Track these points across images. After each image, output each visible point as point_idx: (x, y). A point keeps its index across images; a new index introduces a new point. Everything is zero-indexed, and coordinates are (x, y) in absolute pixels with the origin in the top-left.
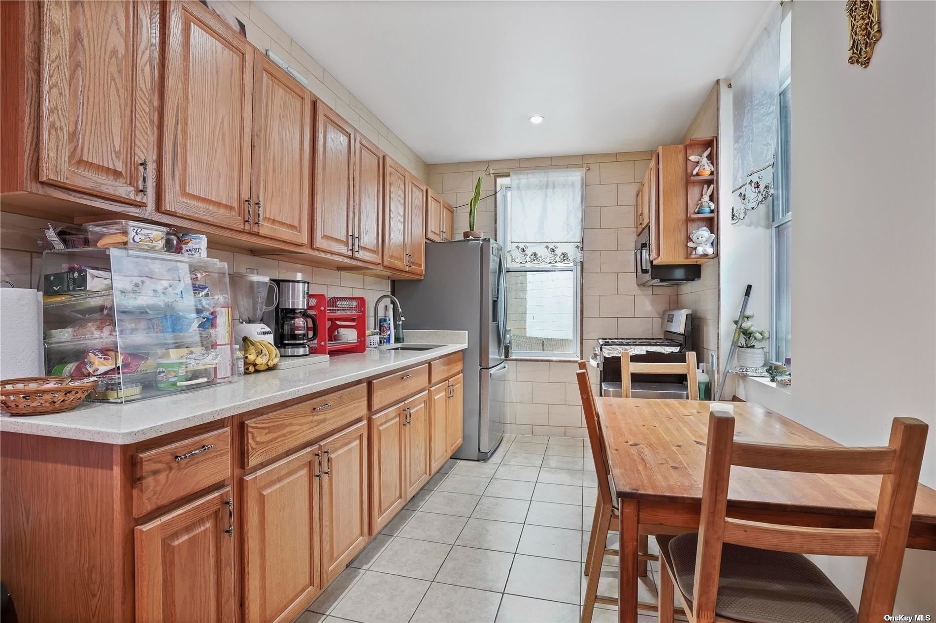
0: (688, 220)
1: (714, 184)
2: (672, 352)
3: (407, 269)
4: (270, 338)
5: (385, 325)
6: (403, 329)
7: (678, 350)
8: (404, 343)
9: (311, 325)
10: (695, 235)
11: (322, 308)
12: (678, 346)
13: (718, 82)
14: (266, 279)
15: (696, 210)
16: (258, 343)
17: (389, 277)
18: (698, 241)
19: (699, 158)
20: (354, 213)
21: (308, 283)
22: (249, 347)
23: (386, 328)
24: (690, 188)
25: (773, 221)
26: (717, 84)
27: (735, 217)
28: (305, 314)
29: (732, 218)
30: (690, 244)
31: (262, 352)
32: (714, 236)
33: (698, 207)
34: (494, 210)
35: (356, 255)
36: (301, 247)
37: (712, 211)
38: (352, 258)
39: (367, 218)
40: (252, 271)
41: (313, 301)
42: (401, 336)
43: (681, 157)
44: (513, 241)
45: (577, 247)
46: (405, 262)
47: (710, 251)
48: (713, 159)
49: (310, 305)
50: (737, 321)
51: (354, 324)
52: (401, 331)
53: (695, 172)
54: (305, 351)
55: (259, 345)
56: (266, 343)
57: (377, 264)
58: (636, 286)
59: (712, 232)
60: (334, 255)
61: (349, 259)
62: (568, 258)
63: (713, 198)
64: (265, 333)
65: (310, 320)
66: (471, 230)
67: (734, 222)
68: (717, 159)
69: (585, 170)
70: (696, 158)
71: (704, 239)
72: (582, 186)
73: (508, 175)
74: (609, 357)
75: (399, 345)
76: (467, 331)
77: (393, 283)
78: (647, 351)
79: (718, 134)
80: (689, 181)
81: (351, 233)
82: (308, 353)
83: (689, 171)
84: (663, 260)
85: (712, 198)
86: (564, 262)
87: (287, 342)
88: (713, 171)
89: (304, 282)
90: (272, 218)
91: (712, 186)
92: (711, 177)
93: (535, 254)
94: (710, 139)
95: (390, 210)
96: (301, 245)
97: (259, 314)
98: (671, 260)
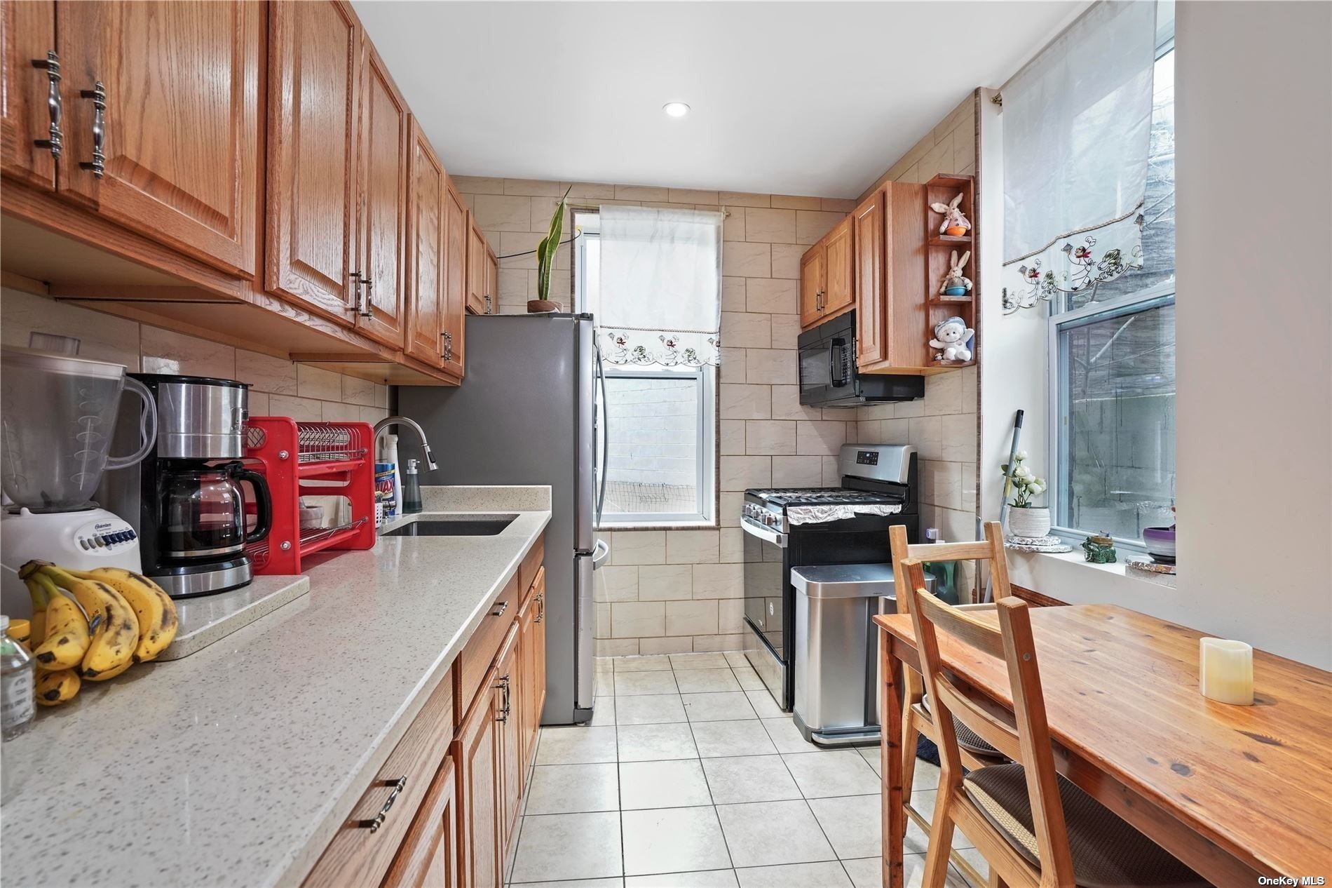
0: (929, 304)
1: (970, 250)
2: (892, 513)
3: (442, 364)
4: (129, 555)
5: (385, 478)
6: (419, 484)
7: (900, 510)
8: (423, 513)
9: (251, 498)
10: (944, 329)
11: (284, 454)
12: (899, 503)
13: (977, 92)
14: (113, 371)
15: (943, 289)
16: (90, 583)
17: (386, 381)
18: (947, 338)
19: (947, 207)
20: (358, 222)
21: (245, 387)
22: (49, 596)
23: (387, 483)
24: (931, 253)
25: (1051, 315)
26: (976, 95)
27: (1008, 305)
28: (233, 470)
29: (1004, 305)
30: (934, 343)
31: (110, 618)
32: (972, 331)
33: (945, 284)
34: (570, 268)
35: (363, 323)
36: (236, 283)
37: (967, 293)
38: (350, 329)
39: (381, 242)
40: (57, 341)
41: (255, 434)
42: (417, 500)
43: (918, 204)
44: (603, 325)
45: (711, 341)
46: (440, 349)
47: (968, 355)
48: (970, 210)
49: (251, 445)
50: (1007, 466)
51: (346, 484)
52: (416, 487)
53: (943, 229)
54: (240, 575)
55: (96, 588)
56: (121, 578)
57: (393, 349)
58: (799, 405)
59: (968, 326)
60: (315, 318)
61: (345, 332)
62: (695, 359)
63: (972, 271)
64: (110, 540)
65: (248, 486)
66: (541, 298)
67: (1008, 311)
68: (976, 211)
69: (723, 216)
70: (941, 207)
71: (958, 336)
72: (718, 242)
73: (595, 210)
74: (800, 524)
75: (413, 517)
76: (550, 486)
77: (395, 392)
78: (855, 514)
79: (977, 173)
80: (932, 240)
81: (352, 270)
82: (248, 578)
83: (931, 226)
84: (893, 366)
85: (966, 272)
86: (689, 364)
87: (182, 554)
88: (971, 230)
89: (234, 385)
90: (148, 167)
91: (968, 253)
92: (966, 239)
93: (641, 349)
94: (965, 179)
95: (418, 235)
96: (236, 276)
97: (86, 480)
98: (905, 367)
